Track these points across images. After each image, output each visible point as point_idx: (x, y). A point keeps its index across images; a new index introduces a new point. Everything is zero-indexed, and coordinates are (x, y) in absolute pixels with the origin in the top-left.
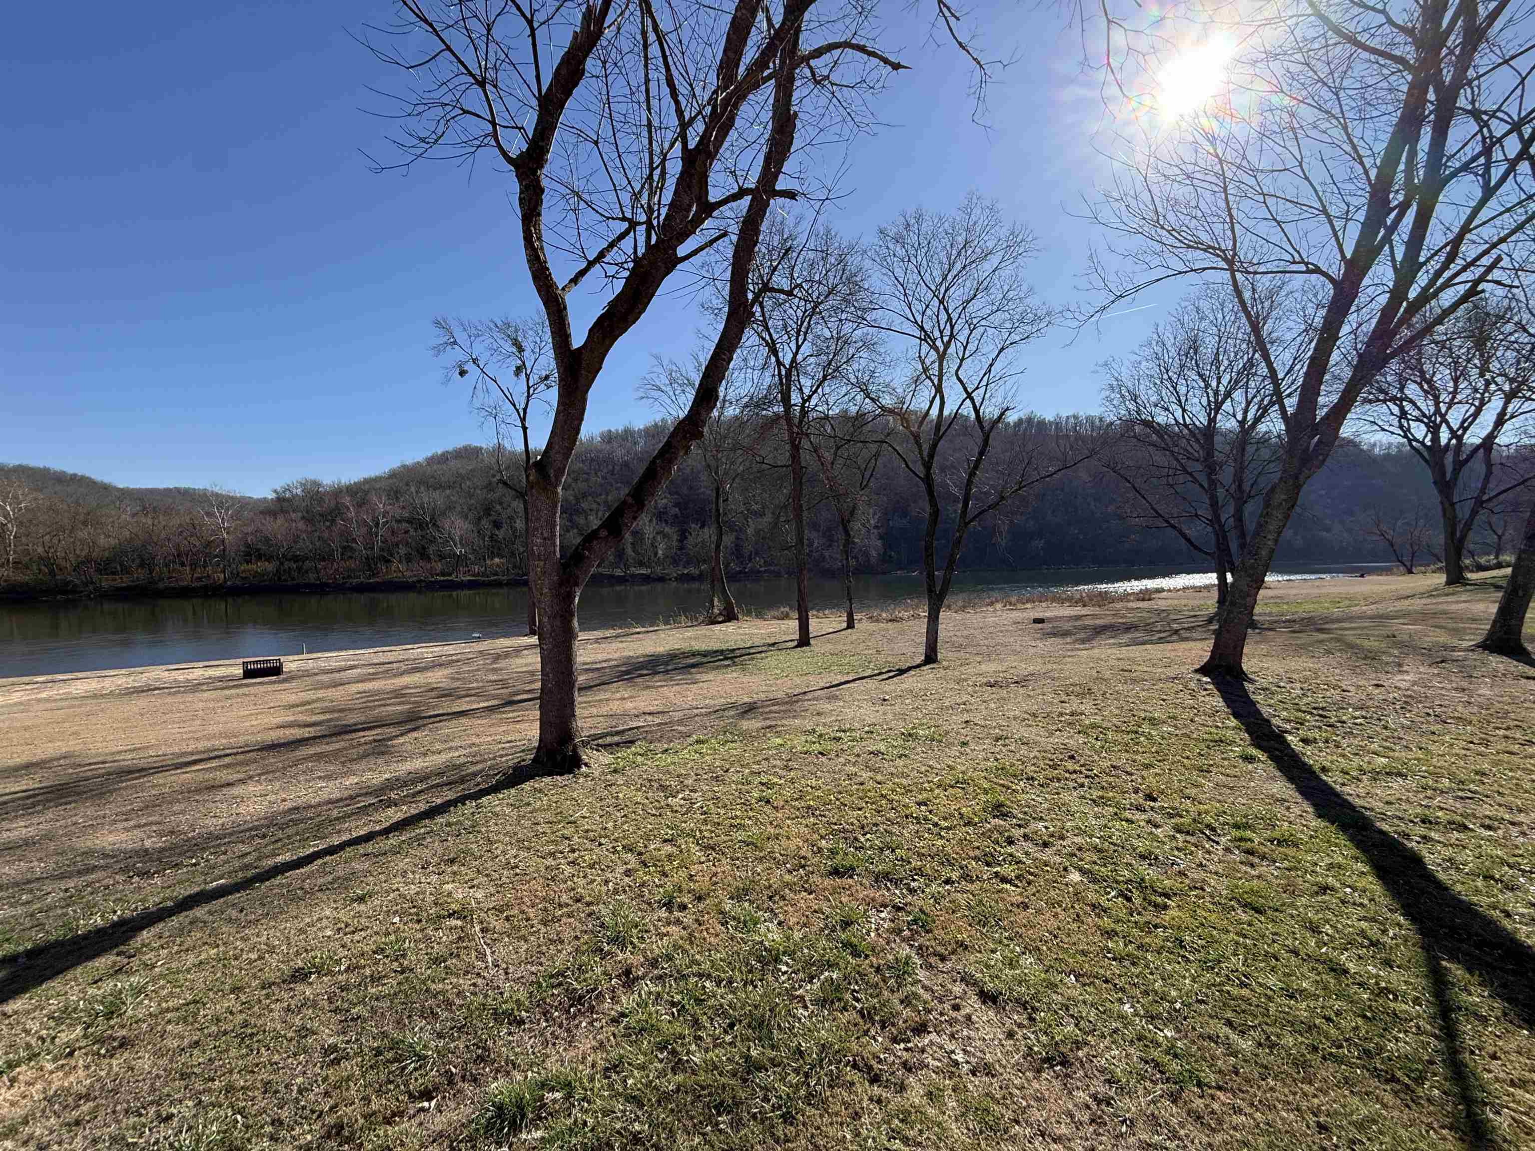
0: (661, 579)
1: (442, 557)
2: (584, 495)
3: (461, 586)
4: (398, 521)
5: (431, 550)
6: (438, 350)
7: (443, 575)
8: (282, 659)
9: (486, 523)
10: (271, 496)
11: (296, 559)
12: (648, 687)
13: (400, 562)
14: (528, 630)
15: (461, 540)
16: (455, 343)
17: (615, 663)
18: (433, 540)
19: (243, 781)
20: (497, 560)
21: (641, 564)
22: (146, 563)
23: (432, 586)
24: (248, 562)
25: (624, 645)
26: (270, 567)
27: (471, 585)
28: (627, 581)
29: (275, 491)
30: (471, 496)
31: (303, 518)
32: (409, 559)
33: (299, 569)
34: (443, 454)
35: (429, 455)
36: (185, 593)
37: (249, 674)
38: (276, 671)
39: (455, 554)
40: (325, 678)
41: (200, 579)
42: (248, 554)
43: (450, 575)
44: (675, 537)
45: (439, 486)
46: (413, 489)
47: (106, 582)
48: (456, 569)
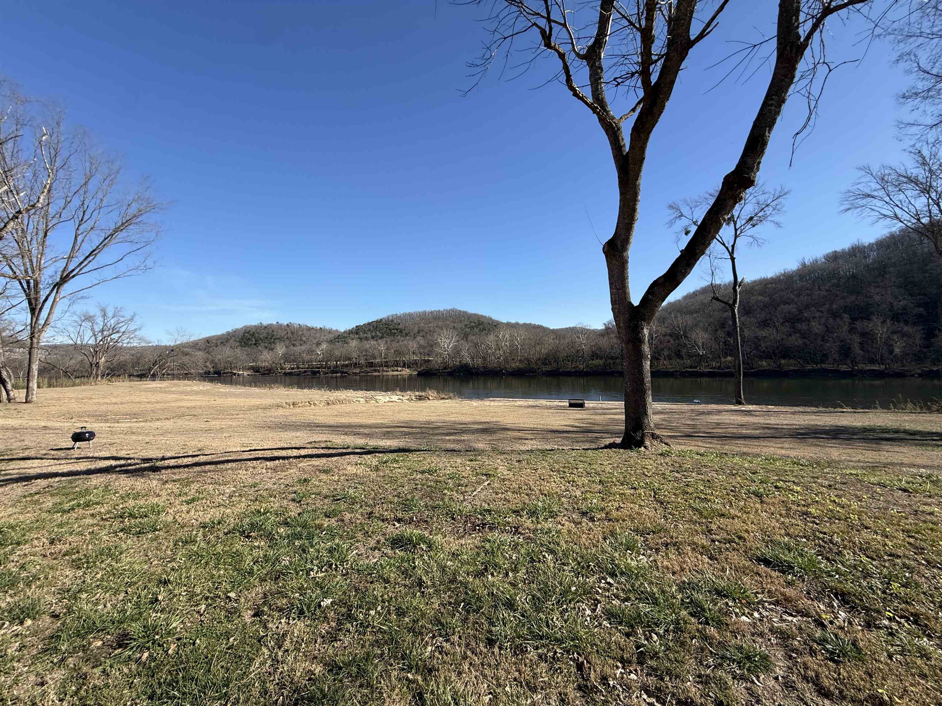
0: (900, 375)
1: (690, 356)
2: (807, 307)
3: (702, 375)
4: (664, 336)
5: (684, 351)
6: (671, 223)
7: (691, 367)
8: (586, 402)
9: (721, 334)
10: (603, 327)
11: (612, 358)
12: (816, 445)
13: (665, 360)
14: (734, 401)
15: (703, 344)
16: (682, 215)
17: (797, 427)
18: (685, 345)
19: (532, 439)
20: (729, 358)
21: (872, 361)
22: (556, 361)
23: (684, 375)
24: (593, 360)
25: (818, 418)
26: (601, 362)
27: (711, 375)
28: (855, 375)
29: (605, 324)
30: (710, 316)
31: (616, 336)
32: (670, 358)
33: (614, 363)
34: (694, 293)
35: (685, 294)
36: (568, 374)
37: (571, 405)
38: (581, 406)
39: (699, 354)
40: (600, 411)
41: (574, 368)
42: (593, 356)
43: (696, 368)
44: (918, 336)
45: (691, 313)
46: (673, 316)
47: (545, 369)
48: (699, 363)
